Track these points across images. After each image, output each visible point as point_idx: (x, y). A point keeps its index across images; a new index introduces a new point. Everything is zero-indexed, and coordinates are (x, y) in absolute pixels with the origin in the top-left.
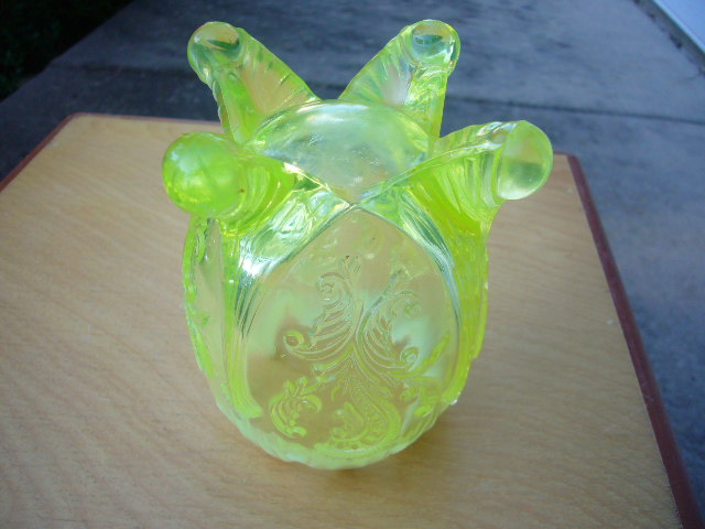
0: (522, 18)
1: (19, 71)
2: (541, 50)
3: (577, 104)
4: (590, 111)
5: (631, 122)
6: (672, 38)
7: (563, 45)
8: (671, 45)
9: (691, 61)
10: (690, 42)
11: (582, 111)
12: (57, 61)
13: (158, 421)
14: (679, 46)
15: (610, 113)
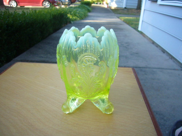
0: (127, 48)
1: (5, 62)
2: (131, 55)
3: (141, 66)
4: (144, 68)
5: (154, 70)
6: (162, 51)
7: (137, 53)
8: (162, 53)
9: (167, 56)
10: (166, 52)
11: (143, 68)
12: (14, 59)
13: (29, 123)
14: (164, 53)
15: (149, 68)
